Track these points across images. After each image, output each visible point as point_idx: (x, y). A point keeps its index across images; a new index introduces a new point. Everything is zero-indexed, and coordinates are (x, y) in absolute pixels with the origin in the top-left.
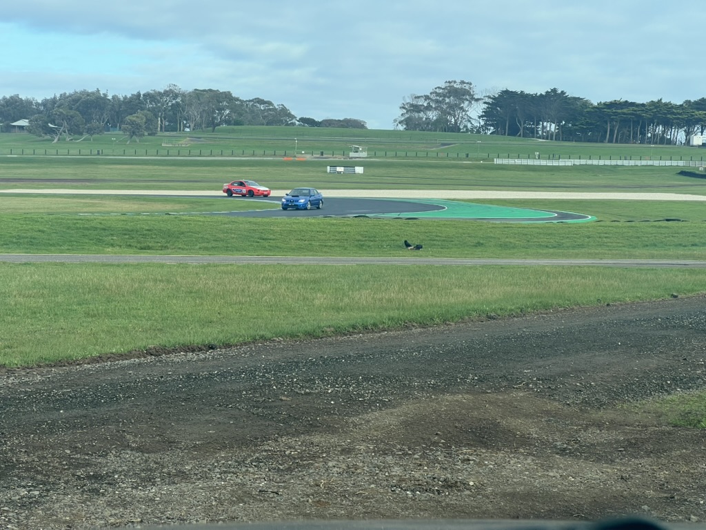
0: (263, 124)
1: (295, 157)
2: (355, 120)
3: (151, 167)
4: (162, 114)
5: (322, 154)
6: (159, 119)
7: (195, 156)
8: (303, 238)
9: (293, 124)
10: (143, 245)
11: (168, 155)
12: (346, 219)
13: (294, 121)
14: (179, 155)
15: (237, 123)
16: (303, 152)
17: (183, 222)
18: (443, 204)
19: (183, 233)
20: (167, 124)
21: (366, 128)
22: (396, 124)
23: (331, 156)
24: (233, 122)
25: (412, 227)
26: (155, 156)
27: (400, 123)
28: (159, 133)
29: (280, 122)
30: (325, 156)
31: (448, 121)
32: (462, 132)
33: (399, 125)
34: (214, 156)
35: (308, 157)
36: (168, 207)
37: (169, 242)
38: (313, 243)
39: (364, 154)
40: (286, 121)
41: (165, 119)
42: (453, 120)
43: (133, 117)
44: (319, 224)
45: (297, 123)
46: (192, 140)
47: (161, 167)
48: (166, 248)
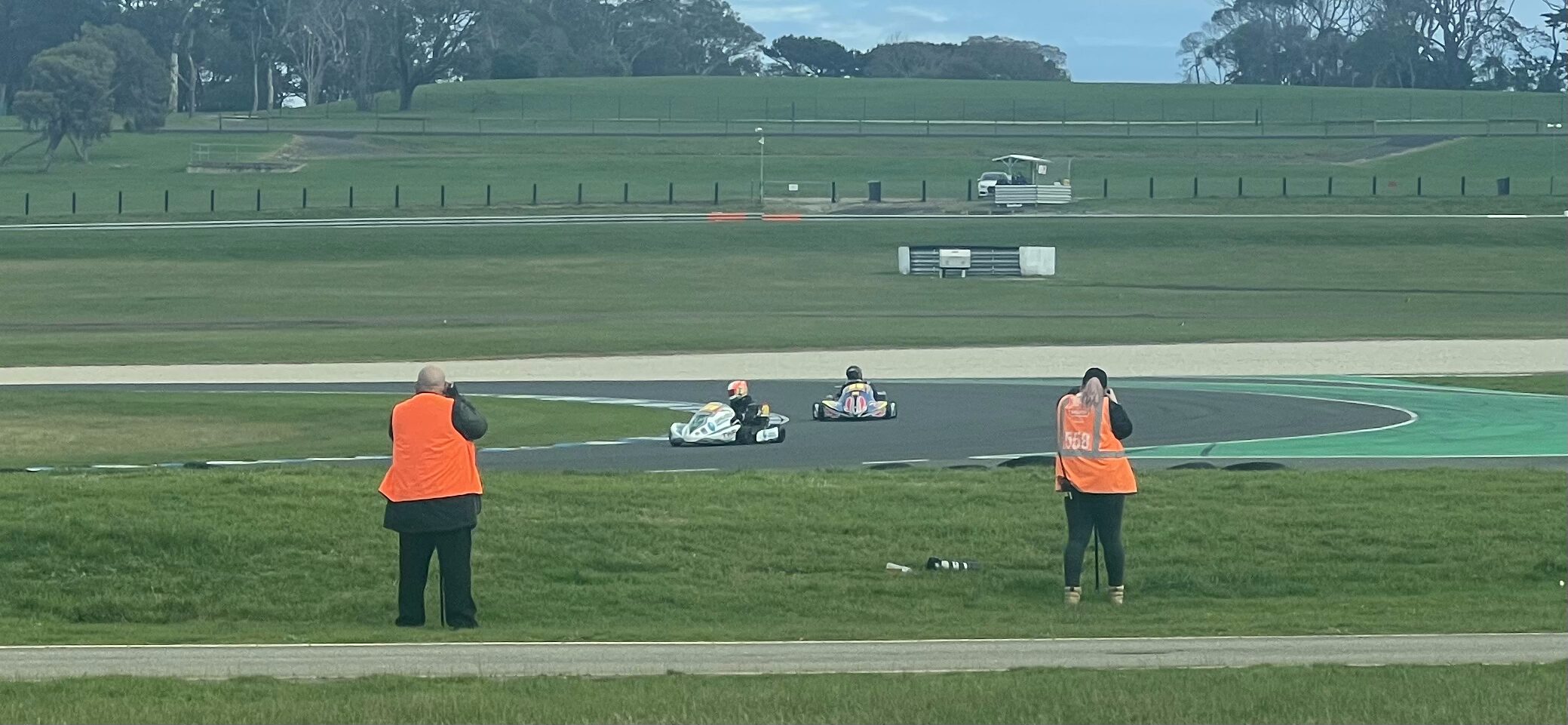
0: (616, 72)
1: (759, 206)
2: (1015, 44)
3: (137, 265)
4: (184, 40)
5: (875, 193)
6: (175, 58)
7: (328, 214)
8: (783, 560)
9: (750, 66)
10: (86, 603)
11: (212, 213)
12: (968, 474)
13: (750, 52)
14: (258, 212)
15: (505, 68)
16: (794, 187)
17: (260, 500)
18: (1400, 401)
19: (258, 547)
20: (207, 77)
21: (1064, 78)
22: (1191, 57)
23: (914, 201)
24: (487, 64)
25: (1259, 502)
26: (158, 217)
27: (1208, 52)
28: (174, 121)
29: (690, 61)
30: (887, 201)
31: (1418, 39)
32: (1479, 87)
33: (1209, 63)
34: (410, 212)
35: (816, 208)
36: (209, 434)
37: (198, 589)
38: (824, 580)
39: (1059, 192)
40: (716, 53)
41: (199, 61)
42: (1439, 36)
43: (62, 54)
44: (852, 496)
45: (767, 61)
46: (312, 147)
47: (183, 266)
48: (187, 612)
